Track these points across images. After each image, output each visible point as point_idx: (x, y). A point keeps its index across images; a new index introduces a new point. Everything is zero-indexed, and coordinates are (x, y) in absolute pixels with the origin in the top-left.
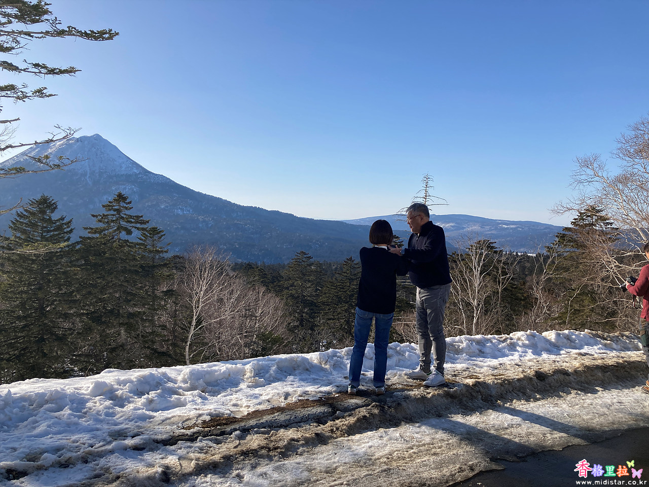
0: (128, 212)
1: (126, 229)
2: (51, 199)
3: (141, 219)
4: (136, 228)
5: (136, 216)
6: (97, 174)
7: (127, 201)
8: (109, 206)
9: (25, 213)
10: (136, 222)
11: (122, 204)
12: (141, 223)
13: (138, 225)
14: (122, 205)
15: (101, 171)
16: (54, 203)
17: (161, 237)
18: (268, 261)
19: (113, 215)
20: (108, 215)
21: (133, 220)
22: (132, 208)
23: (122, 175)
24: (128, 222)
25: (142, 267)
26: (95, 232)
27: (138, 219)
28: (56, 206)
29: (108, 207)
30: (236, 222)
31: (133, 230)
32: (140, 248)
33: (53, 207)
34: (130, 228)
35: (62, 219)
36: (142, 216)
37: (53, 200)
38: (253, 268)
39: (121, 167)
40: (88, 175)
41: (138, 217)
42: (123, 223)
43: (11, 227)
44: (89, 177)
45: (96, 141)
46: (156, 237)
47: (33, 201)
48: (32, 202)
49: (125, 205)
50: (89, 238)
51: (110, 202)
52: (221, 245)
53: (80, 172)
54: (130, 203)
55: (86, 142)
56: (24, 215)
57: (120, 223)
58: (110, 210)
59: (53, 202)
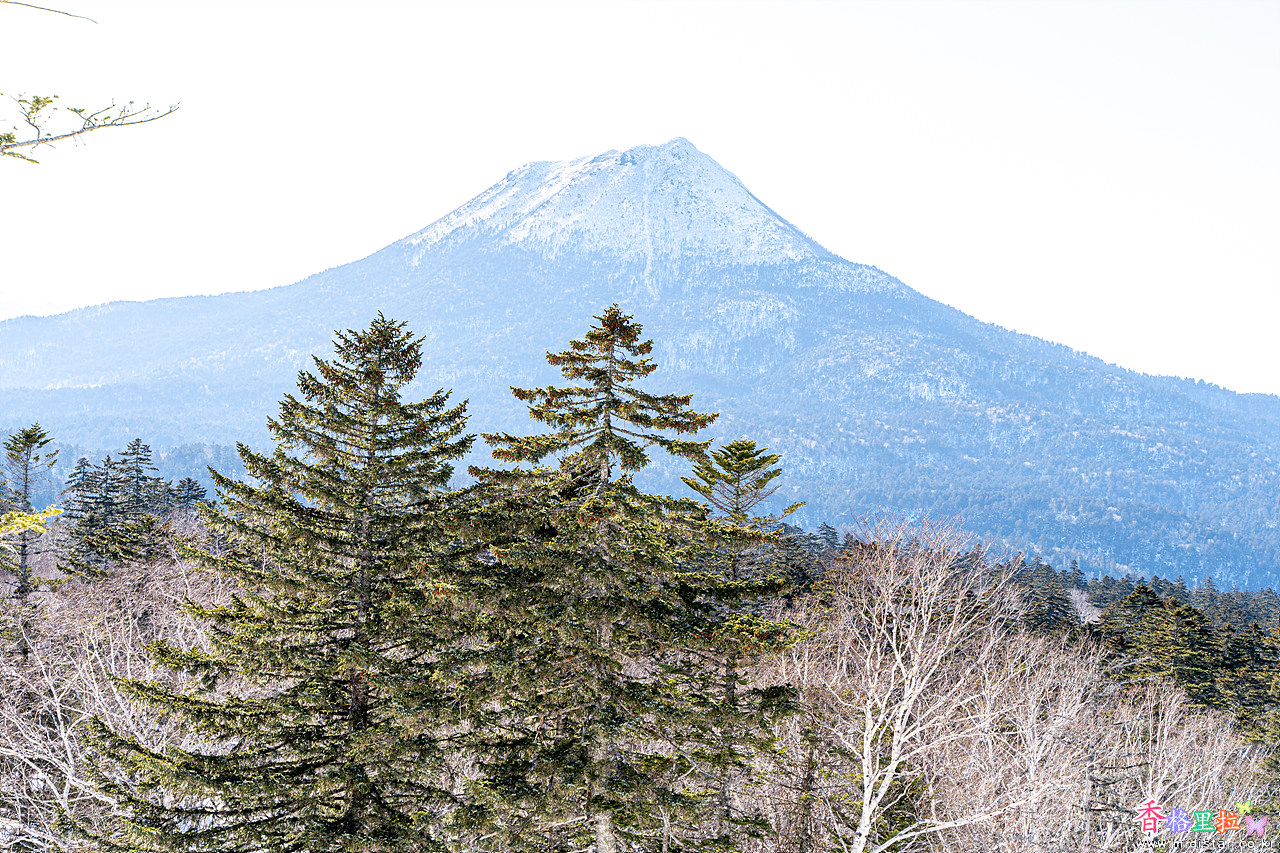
0: (639, 383)
1: (623, 446)
2: (403, 332)
3: (685, 408)
4: (663, 443)
5: (664, 399)
6: (675, 266)
7: (641, 340)
8: (573, 359)
9: (322, 380)
10: (664, 423)
11: (621, 353)
12: (679, 426)
13: (670, 434)
14: (618, 356)
15: (688, 253)
16: (411, 347)
17: (761, 483)
18: (1228, 580)
19: (586, 393)
20: (570, 392)
21: (653, 415)
22: (654, 367)
23: (749, 269)
24: (636, 419)
25: (685, 592)
26: (520, 454)
27: (672, 411)
28: (418, 356)
29: (571, 361)
30: (1115, 430)
31: (653, 451)
32: (679, 520)
33: (407, 360)
34: (640, 443)
35: (438, 402)
36: (686, 400)
37: (409, 335)
38: (1161, 605)
39: (747, 242)
40: (649, 268)
41: (673, 402)
42: (621, 425)
43: (273, 426)
44: (652, 274)
45: (677, 162)
46: (748, 479)
47: (350, 337)
48: (346, 341)
49: (628, 356)
50: (502, 476)
51: (577, 345)
52: (1059, 509)
53: (625, 257)
54: (647, 348)
55: (647, 165)
56: (320, 386)
57: (608, 422)
58: (578, 373)
59: (410, 341)
